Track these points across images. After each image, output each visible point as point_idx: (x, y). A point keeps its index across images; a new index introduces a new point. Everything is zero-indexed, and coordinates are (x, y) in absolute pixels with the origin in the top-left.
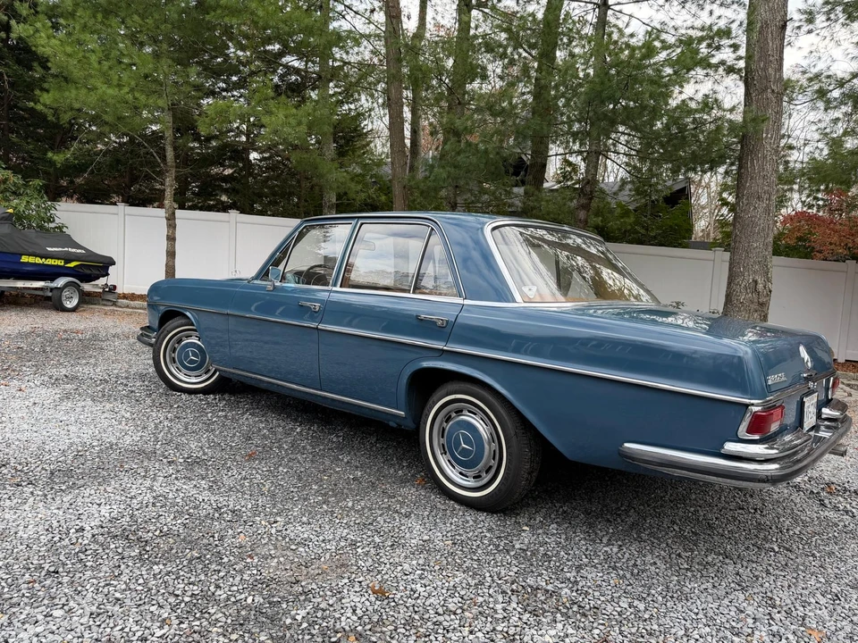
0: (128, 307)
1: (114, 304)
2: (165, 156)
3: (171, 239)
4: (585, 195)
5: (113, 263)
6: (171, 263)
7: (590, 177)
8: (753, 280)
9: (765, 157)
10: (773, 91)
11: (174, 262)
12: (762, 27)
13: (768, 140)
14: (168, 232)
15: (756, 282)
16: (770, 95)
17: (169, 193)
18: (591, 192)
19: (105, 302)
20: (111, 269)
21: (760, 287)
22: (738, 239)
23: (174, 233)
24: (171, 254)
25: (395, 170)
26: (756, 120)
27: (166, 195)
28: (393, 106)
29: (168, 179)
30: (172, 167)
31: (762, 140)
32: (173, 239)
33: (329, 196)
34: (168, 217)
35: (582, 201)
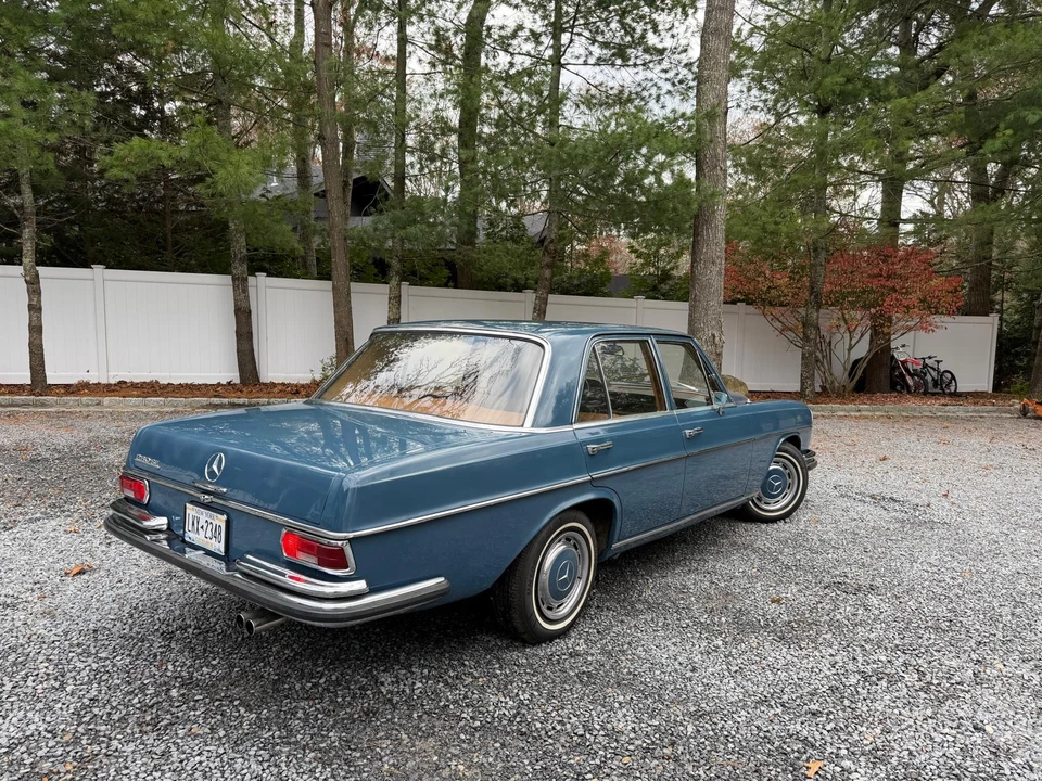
3: (35, 309)
6: (37, 341)
7: (553, 237)
8: (712, 335)
9: (716, 227)
10: (722, 168)
11: (42, 340)
13: (719, 212)
14: (30, 299)
15: (714, 336)
16: (719, 172)
17: (28, 249)
18: (555, 250)
21: (717, 339)
23: (39, 301)
24: (36, 330)
25: (334, 219)
26: (713, 195)
27: (25, 251)
28: (329, 146)
29: (27, 230)
30: (31, 214)
31: (714, 212)
32: (40, 309)
33: (239, 246)
34: (28, 278)
35: (547, 260)
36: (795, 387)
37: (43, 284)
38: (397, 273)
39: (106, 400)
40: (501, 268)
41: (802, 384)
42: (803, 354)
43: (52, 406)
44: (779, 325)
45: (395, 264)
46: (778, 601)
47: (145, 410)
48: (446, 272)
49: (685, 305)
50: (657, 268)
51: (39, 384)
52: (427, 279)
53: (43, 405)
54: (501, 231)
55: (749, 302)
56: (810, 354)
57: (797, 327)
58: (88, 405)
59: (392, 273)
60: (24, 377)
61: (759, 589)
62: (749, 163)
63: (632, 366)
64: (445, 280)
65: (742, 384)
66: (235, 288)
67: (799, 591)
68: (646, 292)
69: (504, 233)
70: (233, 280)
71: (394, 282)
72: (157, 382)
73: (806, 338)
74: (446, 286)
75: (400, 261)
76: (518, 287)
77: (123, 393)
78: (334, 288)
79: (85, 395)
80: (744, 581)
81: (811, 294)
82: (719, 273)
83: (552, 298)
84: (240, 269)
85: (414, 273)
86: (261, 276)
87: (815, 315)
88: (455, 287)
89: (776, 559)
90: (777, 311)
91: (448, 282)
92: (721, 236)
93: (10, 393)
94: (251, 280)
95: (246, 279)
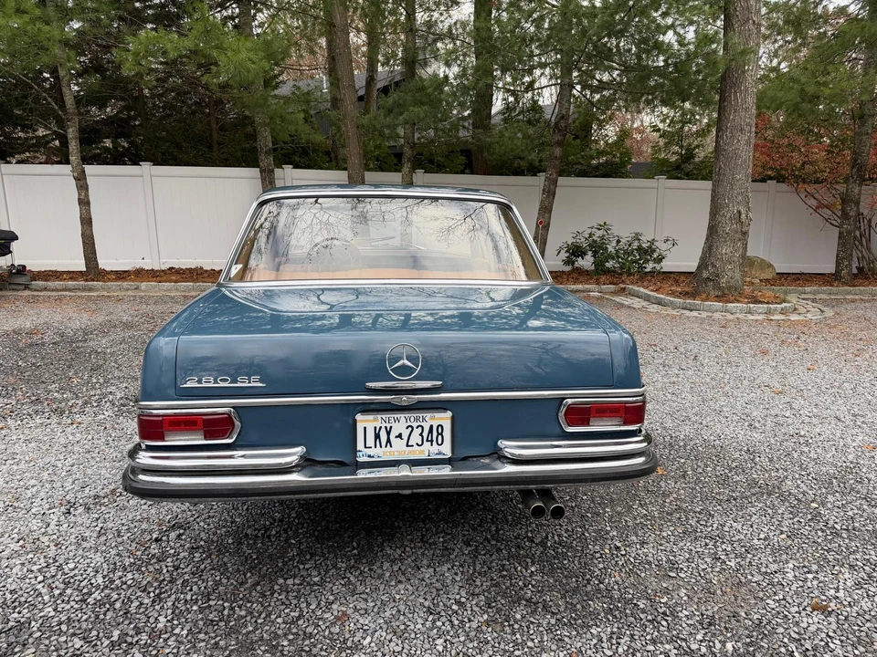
0: (46, 289)
1: (27, 287)
2: (64, 102)
3: (84, 203)
4: (559, 130)
5: (16, 238)
6: (88, 232)
7: (564, 112)
8: (737, 211)
9: (746, 90)
10: (754, 22)
11: (92, 231)
13: (750, 73)
14: (79, 195)
15: (739, 212)
16: (751, 27)
17: (74, 146)
18: (566, 127)
19: (14, 287)
20: (14, 246)
21: (743, 216)
22: (722, 171)
23: (87, 195)
24: (87, 222)
25: (346, 108)
26: (743, 53)
27: (71, 150)
28: (339, 34)
29: (71, 130)
30: (74, 114)
31: (744, 72)
32: (88, 203)
33: (265, 140)
34: (76, 174)
35: (558, 137)
36: (829, 268)
37: (89, 180)
38: (409, 160)
39: (143, 285)
40: (512, 150)
41: (838, 264)
42: (841, 236)
43: (97, 290)
44: (813, 203)
45: (407, 152)
46: (824, 610)
47: (172, 295)
48: (463, 159)
49: (708, 184)
50: (681, 147)
51: (93, 271)
52: (444, 166)
53: (91, 290)
54: (518, 115)
55: (780, 179)
56: (849, 233)
57: (834, 205)
58: (128, 289)
59: (405, 160)
60: (80, 265)
61: (790, 576)
62: (787, 22)
63: (649, 247)
64: (462, 168)
65: (770, 266)
66: (263, 180)
67: (858, 585)
68: (668, 172)
69: (521, 117)
70: (261, 172)
71: (406, 168)
72: (201, 268)
73: (845, 215)
74: (463, 172)
75: (411, 147)
76: (533, 170)
77: (164, 278)
78: (349, 177)
79: (130, 280)
80: (765, 558)
81: (853, 168)
82: (748, 142)
83: (562, 181)
84: (267, 161)
85: (431, 162)
86: (288, 169)
87: (857, 191)
88: (472, 173)
89: (816, 516)
90: (811, 188)
91: (465, 168)
92: (751, 101)
93: (71, 279)
94: (278, 172)
95: (273, 171)
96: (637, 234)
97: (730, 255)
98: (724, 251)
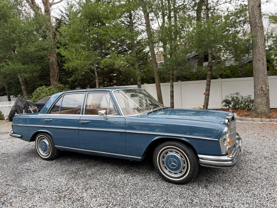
2: (95, 75)
4: (209, 67)
7: (210, 61)
8: (261, 87)
12: (252, 8)
16: (258, 28)
18: (211, 65)
21: (264, 89)
27: (97, 85)
29: (97, 80)
30: (97, 77)
33: (139, 78)
38: (172, 79)
70: (138, 86)
75: (172, 76)
78: (156, 85)
84: (139, 83)
86: (145, 84)
91: (197, 79)
94: (142, 85)
95: (141, 85)
96: (249, 96)
97: (261, 102)
98: (258, 101)
